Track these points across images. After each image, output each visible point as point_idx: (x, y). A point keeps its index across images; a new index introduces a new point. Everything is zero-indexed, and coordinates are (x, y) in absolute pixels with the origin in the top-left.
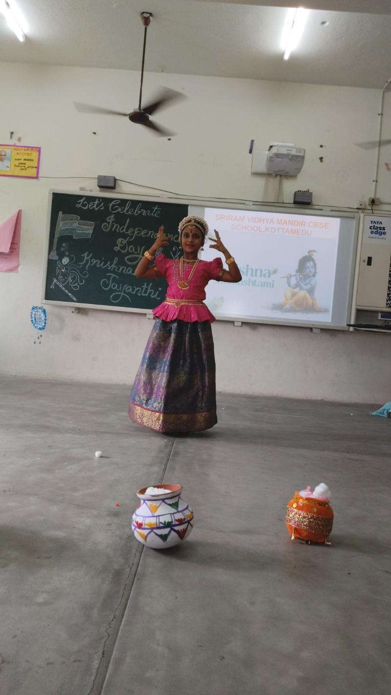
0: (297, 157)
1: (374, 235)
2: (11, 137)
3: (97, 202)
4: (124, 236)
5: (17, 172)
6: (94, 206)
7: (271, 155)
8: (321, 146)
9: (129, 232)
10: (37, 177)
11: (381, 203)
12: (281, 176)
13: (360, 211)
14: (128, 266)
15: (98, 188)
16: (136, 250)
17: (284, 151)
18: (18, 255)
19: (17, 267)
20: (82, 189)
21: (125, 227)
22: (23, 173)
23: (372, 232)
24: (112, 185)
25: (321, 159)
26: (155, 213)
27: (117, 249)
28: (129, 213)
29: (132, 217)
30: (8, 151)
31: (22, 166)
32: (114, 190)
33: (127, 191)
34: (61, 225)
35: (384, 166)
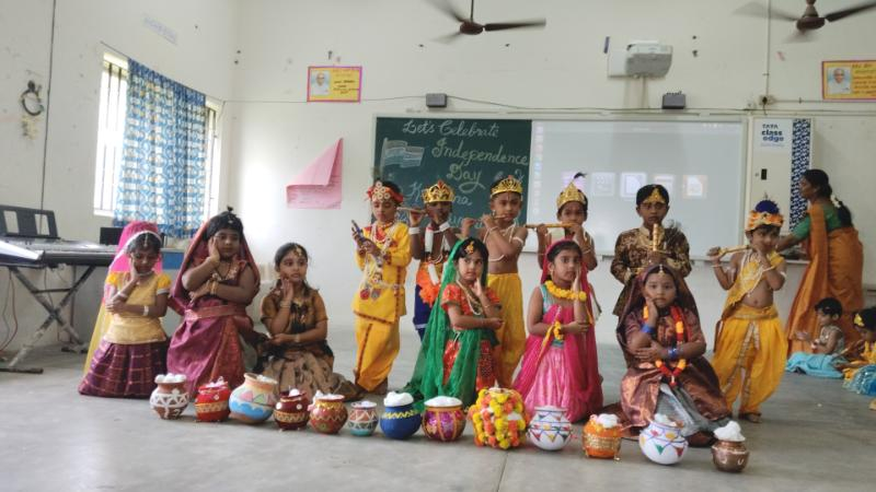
0: (663, 56)
1: (768, 142)
2: (330, 57)
3: (425, 125)
4: (457, 161)
5: (337, 95)
6: (423, 129)
7: (630, 56)
8: (695, 37)
9: (463, 156)
10: (359, 101)
11: (775, 101)
12: (645, 77)
13: (749, 113)
14: (462, 195)
15: (427, 108)
16: (472, 176)
17: (645, 51)
18: (340, 187)
19: (340, 202)
20: (409, 111)
21: (459, 151)
22: (344, 97)
23: (765, 139)
24: (442, 103)
25: (695, 52)
26: (493, 132)
27: (449, 176)
28: (463, 134)
29: (466, 138)
30: (326, 73)
31: (342, 89)
32: (446, 109)
33: (460, 109)
34: (387, 153)
35: (777, 56)
